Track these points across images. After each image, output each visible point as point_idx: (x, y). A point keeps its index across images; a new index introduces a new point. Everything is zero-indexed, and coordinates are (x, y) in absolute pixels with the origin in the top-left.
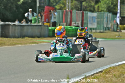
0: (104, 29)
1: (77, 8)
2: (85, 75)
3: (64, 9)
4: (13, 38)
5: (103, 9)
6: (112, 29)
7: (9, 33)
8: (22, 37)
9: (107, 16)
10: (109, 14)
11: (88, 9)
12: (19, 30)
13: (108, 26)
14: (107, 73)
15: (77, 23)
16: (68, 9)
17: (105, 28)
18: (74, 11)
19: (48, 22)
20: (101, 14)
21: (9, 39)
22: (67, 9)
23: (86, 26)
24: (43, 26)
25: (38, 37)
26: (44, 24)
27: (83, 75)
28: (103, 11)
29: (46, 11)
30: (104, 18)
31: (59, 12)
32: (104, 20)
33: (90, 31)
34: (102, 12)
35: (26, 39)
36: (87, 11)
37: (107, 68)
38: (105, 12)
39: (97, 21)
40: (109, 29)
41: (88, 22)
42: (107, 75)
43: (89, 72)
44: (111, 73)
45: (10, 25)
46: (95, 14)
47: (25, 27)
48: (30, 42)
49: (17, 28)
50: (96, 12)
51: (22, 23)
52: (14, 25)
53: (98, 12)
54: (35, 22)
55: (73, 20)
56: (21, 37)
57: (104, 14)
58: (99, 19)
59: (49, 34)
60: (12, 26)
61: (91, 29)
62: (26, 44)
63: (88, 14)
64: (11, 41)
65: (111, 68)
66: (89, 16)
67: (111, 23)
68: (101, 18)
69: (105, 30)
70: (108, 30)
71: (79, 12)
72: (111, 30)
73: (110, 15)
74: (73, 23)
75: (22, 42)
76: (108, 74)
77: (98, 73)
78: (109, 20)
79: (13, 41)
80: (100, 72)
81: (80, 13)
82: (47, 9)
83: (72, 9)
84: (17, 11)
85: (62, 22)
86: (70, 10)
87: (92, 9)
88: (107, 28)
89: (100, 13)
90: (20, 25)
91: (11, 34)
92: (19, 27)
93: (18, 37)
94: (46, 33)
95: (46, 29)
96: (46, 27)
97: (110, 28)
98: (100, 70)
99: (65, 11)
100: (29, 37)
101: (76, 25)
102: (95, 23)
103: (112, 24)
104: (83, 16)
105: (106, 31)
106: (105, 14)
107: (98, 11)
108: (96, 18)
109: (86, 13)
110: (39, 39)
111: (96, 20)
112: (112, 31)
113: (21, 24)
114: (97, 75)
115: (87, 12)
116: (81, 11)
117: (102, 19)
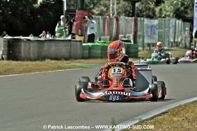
0: (170, 45)
1: (127, 13)
2: (140, 119)
3: (106, 14)
4: (27, 60)
5: (168, 13)
6: (183, 45)
7: (20, 52)
8: (40, 60)
9: (174, 24)
10: (177, 22)
11: (144, 14)
12: (36, 49)
13: (176, 40)
14: (174, 115)
15: (127, 35)
16: (113, 14)
17: (172, 43)
18: (122, 17)
19: (81, 36)
20: (165, 20)
21: (20, 62)
22: (111, 15)
23: (141, 40)
24: (73, 41)
25: (66, 59)
26: (74, 38)
27: (137, 118)
28: (169, 16)
29: (79, 17)
30: (169, 28)
31: (99, 19)
32: (169, 31)
33: (148, 48)
34: (167, 18)
35: (47, 63)
36: (143, 16)
37: (175, 108)
38: (171, 18)
39: (159, 32)
40: (177, 44)
41: (145, 34)
42: (175, 119)
43: (146, 114)
44: (180, 115)
45: (22, 40)
46: (155, 22)
47: (46, 44)
48: (53, 66)
49: (32, 45)
50: (156, 18)
51: (40, 37)
52: (29, 40)
53: (160, 19)
54: (61, 36)
55: (120, 31)
56: (38, 60)
57: (169, 20)
58: (162, 29)
59: (83, 54)
60: (26, 42)
61: (149, 45)
62: (48, 70)
63: (144, 21)
64: (23, 65)
65: (180, 106)
66: (146, 25)
67: (181, 34)
68: (165, 27)
69: (172, 46)
70: (177, 46)
71: (131, 18)
72: (181, 46)
73: (179, 22)
74: (120, 36)
75: (41, 67)
76: (177, 116)
77: (160, 115)
78: (178, 31)
79: (27, 65)
80: (164, 113)
81: (131, 20)
82: (79, 14)
83: (119, 14)
84: (32, 18)
85: (104, 35)
86: (115, 15)
87: (151, 14)
88: (175, 44)
89: (163, 19)
90: (38, 41)
91: (23, 55)
92: (36, 44)
93: (35, 60)
94: (79, 52)
95: (78, 46)
96: (79, 43)
97: (180, 43)
98: (164, 110)
99: (108, 17)
100: (51, 59)
101: (127, 39)
102: (155, 36)
103: (182, 37)
104: (136, 25)
105: (173, 48)
106: (171, 21)
107: (160, 17)
108: (157, 27)
109: (141, 21)
110: (68, 62)
111: (157, 31)
112: (183, 48)
113: (39, 39)
114: (160, 118)
115: (142, 18)
116: (134, 18)
117: (166, 29)
